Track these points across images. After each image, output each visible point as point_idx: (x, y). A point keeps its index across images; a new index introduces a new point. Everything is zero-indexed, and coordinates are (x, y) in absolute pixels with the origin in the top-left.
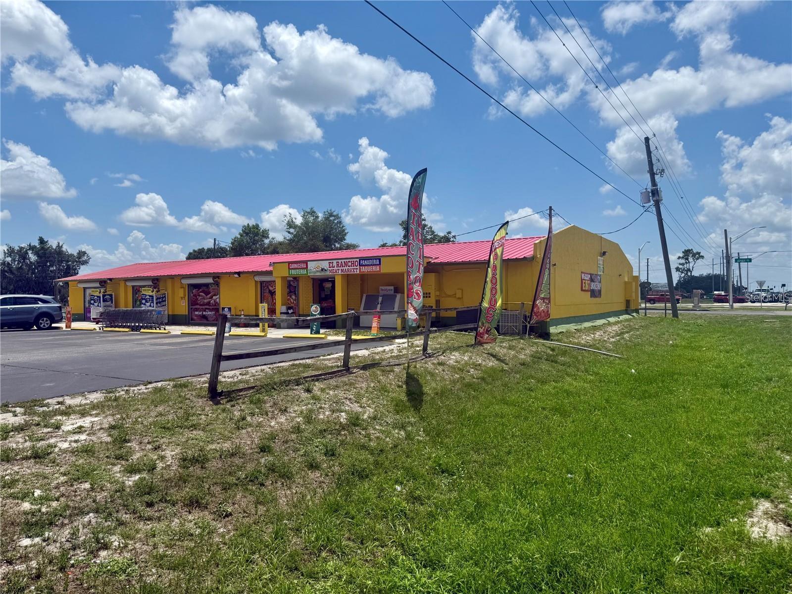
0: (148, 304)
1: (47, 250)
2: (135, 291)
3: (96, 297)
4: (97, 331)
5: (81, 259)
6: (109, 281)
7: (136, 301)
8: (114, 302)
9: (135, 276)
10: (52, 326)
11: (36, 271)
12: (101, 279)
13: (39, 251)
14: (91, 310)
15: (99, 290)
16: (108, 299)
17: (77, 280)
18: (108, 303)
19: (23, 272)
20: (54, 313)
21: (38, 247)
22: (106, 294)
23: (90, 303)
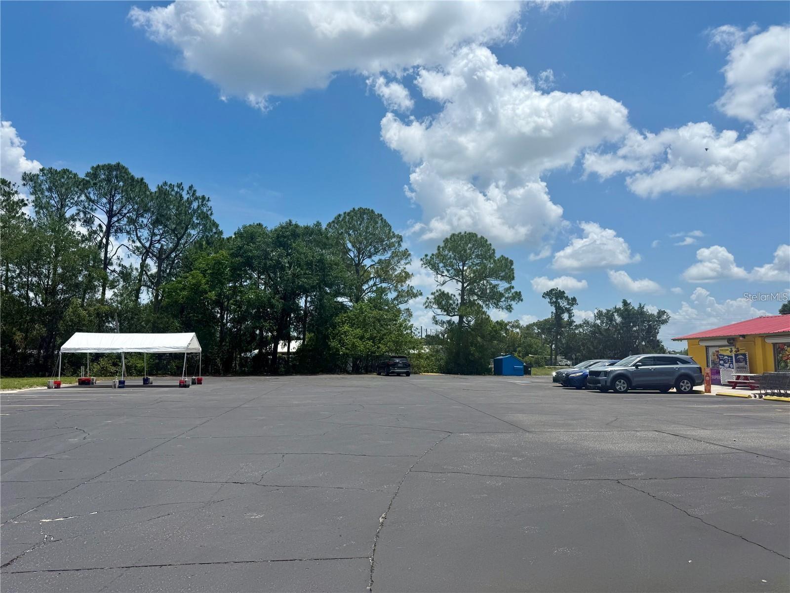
1: (630, 311)
2: (777, 349)
3: (726, 357)
4: (753, 398)
5: (661, 318)
6: (741, 338)
7: (779, 362)
8: (748, 363)
9: (779, 331)
10: (693, 389)
11: (622, 331)
12: (731, 335)
13: (624, 312)
14: (721, 372)
15: (729, 348)
16: (742, 360)
17: (699, 338)
18: (742, 364)
19: (610, 333)
20: (695, 375)
21: (622, 309)
22: (738, 353)
23: (713, 362)
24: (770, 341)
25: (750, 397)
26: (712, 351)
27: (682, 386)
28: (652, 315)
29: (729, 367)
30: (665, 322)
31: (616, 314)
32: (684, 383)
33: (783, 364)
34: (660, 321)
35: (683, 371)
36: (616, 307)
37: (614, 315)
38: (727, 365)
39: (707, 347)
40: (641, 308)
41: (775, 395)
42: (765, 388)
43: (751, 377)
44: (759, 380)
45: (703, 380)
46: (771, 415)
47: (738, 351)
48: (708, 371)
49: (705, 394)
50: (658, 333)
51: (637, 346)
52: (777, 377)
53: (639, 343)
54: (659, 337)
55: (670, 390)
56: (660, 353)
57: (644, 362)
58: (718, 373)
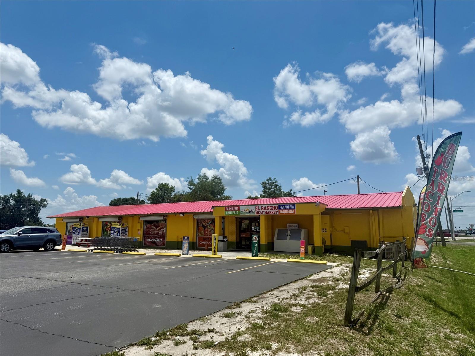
0: (116, 234)
1: (22, 197)
2: (104, 224)
3: (77, 229)
4: (88, 252)
5: (42, 204)
6: (86, 218)
7: (104, 232)
8: (88, 232)
9: (106, 215)
10: (55, 248)
11: (13, 211)
12: (81, 216)
13: (17, 198)
14: (73, 237)
15: (79, 224)
16: (85, 230)
17: (63, 217)
18: (85, 233)
19: (5, 211)
20: (57, 239)
21: (16, 195)
22: (84, 226)
23: (70, 232)
24: (101, 220)
25: (86, 251)
26: (70, 225)
27: (48, 247)
28: (37, 201)
29: (78, 234)
30: (45, 206)
31: (11, 199)
32: (49, 244)
33: (106, 233)
34: (41, 205)
35: (50, 237)
36: (11, 194)
37: (9, 199)
38: (77, 233)
39: (67, 223)
40: (30, 196)
41: (99, 250)
42: (95, 246)
43: (89, 240)
44: (92, 242)
45: (62, 242)
46: (95, 261)
47: (84, 225)
48: (65, 237)
49: (62, 251)
50: (39, 213)
51: (23, 221)
52: (102, 239)
53: (25, 219)
54: (39, 216)
55: (40, 249)
56: (39, 226)
57: (24, 232)
58: (71, 238)
